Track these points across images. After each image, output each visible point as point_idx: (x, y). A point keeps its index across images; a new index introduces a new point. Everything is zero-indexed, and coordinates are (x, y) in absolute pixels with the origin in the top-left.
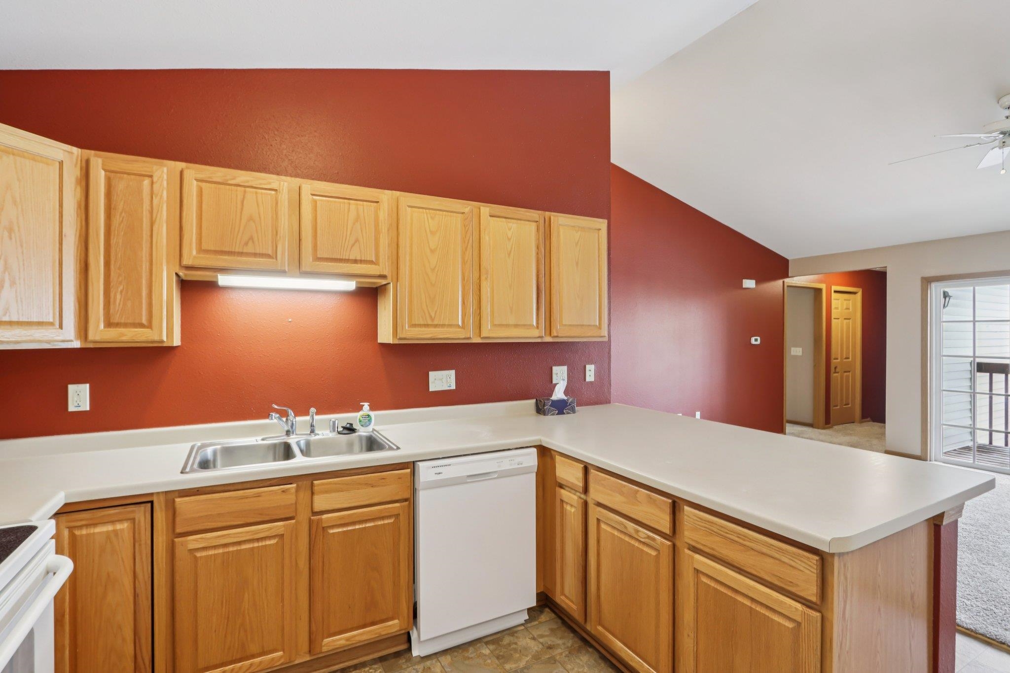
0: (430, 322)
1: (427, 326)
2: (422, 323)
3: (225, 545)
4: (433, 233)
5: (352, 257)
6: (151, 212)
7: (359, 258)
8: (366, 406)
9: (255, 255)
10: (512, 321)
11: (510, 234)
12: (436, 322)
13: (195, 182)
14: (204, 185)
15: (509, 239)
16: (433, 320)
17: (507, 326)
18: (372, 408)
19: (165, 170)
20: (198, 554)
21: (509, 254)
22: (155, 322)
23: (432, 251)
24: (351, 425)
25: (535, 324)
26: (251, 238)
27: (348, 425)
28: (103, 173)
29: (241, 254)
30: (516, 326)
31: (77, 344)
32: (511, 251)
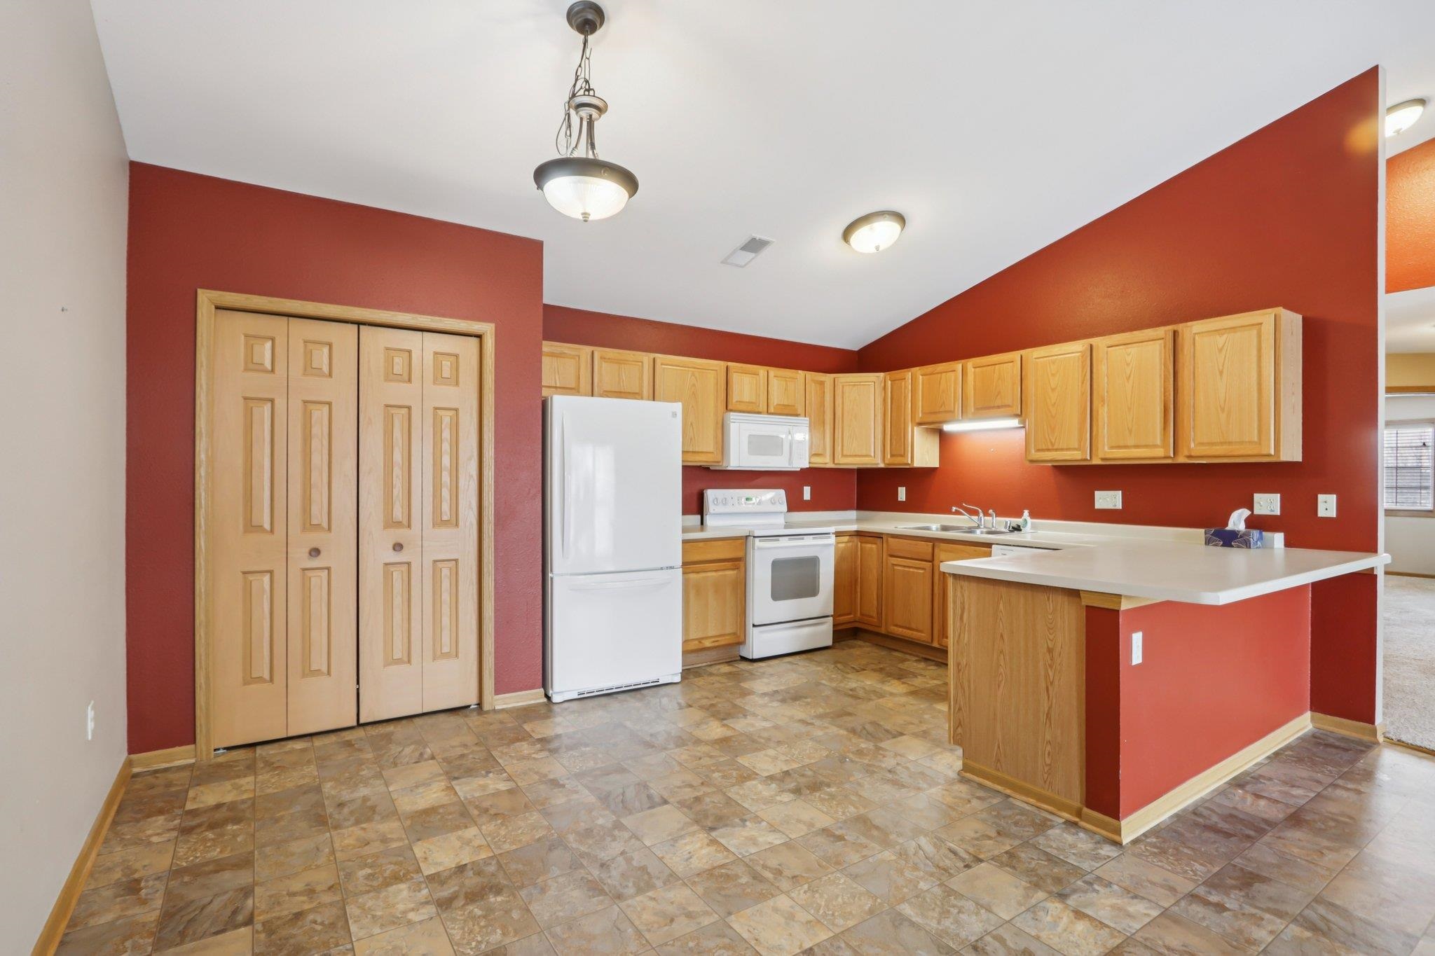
0: (1050, 447)
1: (1048, 450)
2: (1044, 447)
3: (905, 566)
4: (1053, 375)
5: (996, 405)
6: (905, 397)
7: (1000, 405)
8: (1026, 513)
9: (946, 412)
10: (1131, 442)
11: (1129, 359)
12: (1055, 447)
13: (921, 377)
14: (924, 377)
15: (1128, 365)
16: (1053, 445)
17: (1126, 447)
18: (1032, 515)
19: (910, 374)
20: (896, 568)
21: (1128, 378)
22: (906, 454)
23: (1053, 390)
24: (1019, 526)
25: (1159, 442)
26: (944, 402)
27: (1016, 526)
28: (890, 382)
29: (939, 412)
30: (1137, 447)
31: (882, 465)
32: (1130, 376)
